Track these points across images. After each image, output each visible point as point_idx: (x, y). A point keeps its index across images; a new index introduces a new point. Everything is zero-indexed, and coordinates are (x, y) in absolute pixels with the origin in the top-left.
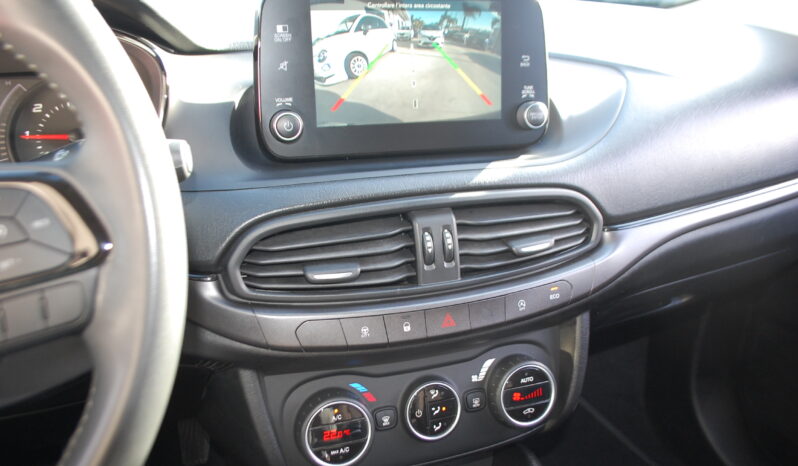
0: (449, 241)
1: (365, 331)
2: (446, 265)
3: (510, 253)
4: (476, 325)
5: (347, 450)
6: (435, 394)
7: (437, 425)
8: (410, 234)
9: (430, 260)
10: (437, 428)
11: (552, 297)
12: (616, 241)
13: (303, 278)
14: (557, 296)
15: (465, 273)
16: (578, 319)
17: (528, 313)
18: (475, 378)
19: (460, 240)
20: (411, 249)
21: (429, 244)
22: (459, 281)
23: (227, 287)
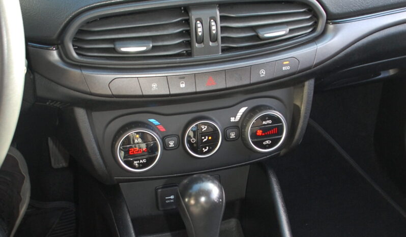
0: (214, 28)
1: (154, 86)
2: (211, 44)
3: (257, 38)
4: (229, 85)
5: (144, 161)
6: (204, 128)
7: (205, 148)
8: (187, 22)
9: (200, 40)
10: (205, 150)
11: (284, 68)
12: (336, 31)
13: (113, 50)
14: (288, 68)
15: (224, 50)
16: (307, 83)
17: (267, 78)
18: (232, 119)
19: (222, 27)
20: (188, 33)
21: (200, 30)
22: (220, 54)
23: (65, 55)
